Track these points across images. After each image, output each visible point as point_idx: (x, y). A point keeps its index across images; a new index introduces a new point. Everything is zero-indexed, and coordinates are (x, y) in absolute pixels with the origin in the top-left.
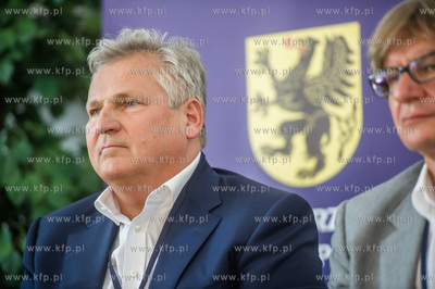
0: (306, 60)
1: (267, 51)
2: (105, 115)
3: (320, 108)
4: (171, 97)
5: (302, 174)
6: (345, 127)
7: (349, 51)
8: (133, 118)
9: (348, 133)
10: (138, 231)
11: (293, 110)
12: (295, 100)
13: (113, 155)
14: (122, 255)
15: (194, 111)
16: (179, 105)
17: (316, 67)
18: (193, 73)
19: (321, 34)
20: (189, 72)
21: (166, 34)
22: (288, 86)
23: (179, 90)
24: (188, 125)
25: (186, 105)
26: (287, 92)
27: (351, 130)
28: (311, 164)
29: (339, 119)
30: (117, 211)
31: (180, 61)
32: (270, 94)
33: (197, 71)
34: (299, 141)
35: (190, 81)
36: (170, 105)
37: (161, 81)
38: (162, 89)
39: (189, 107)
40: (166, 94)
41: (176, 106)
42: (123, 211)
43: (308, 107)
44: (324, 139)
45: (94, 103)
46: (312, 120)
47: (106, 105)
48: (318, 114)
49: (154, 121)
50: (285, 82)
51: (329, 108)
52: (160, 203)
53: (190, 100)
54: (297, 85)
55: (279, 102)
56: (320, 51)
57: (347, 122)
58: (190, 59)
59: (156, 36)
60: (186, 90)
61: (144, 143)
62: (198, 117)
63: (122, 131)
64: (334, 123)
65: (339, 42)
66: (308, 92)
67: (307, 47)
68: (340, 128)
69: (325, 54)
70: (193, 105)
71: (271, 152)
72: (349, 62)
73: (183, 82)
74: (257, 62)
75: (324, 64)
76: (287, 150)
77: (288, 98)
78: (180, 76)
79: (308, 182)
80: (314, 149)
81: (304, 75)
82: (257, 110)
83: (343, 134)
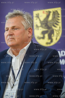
0: (48, 16)
1: (38, 14)
2: (10, 31)
3: (52, 28)
4: (25, 27)
5: (47, 43)
6: (57, 32)
7: (59, 14)
8: (16, 32)
9: (58, 34)
10: (17, 59)
11: (45, 28)
12: (45, 26)
13: (11, 41)
14: (14, 64)
15: (30, 31)
16: (27, 29)
17: (50, 18)
18: (30, 21)
19: (52, 10)
20: (29, 21)
21: (24, 11)
22: (44, 23)
23: (27, 25)
24: (29, 34)
25: (28, 29)
26: (43, 24)
27: (59, 33)
28: (49, 41)
29: (56, 30)
30: (12, 54)
31: (28, 18)
32: (39, 24)
33: (31, 21)
34: (46, 36)
35: (30, 23)
36: (25, 29)
37: (23, 23)
38: (23, 25)
39: (29, 30)
40: (24, 26)
41: (26, 29)
42: (14, 54)
43: (49, 28)
44: (52, 35)
45: (7, 28)
46: (49, 31)
47: (10, 29)
48: (51, 29)
49: (21, 33)
50: (43, 21)
51: (54, 28)
52: (23, 52)
53: (30, 28)
54: (46, 22)
55: (41, 26)
56: (51, 14)
57: (58, 31)
58: (30, 18)
59: (22, 12)
60: (29, 25)
61: (19, 38)
62: (31, 32)
63: (14, 35)
64: (55, 31)
65: (56, 12)
66: (49, 24)
67: (48, 13)
68: (56, 32)
69: (53, 15)
70: (30, 29)
71: (40, 38)
72: (58, 17)
73: (28, 24)
74: (36, 17)
75: (52, 17)
76: (43, 38)
77: (44, 26)
78: (27, 22)
79: (49, 45)
80: (50, 38)
81: (47, 20)
82: (36, 28)
83: (57, 34)
